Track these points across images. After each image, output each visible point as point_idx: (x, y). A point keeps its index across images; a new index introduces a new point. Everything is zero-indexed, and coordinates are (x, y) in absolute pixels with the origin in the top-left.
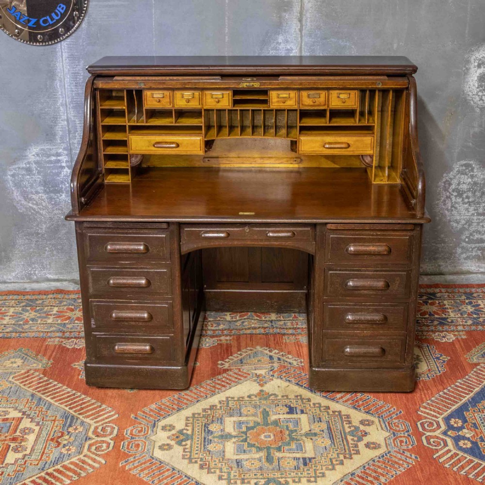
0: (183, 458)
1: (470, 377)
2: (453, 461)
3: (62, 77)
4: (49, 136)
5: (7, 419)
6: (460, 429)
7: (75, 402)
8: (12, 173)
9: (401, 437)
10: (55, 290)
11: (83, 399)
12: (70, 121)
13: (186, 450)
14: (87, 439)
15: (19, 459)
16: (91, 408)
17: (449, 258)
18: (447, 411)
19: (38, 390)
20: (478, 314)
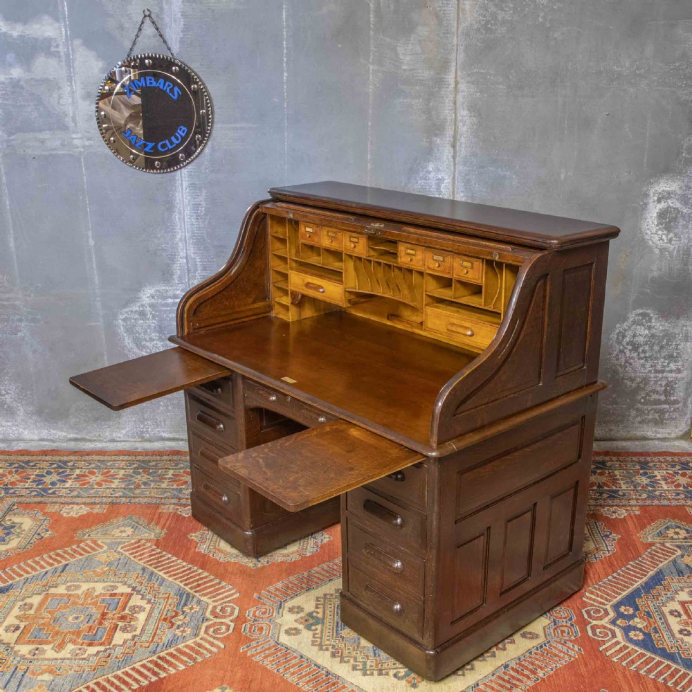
0: (313, 644)
1: (644, 559)
2: (622, 654)
3: (182, 208)
4: (166, 276)
5: (115, 594)
6: (632, 617)
7: (191, 577)
8: (123, 317)
9: (562, 626)
10: (170, 451)
11: (199, 574)
12: (190, 260)
13: (316, 636)
14: (205, 619)
15: (128, 640)
16: (209, 584)
17: (621, 422)
18: (616, 597)
19: (150, 563)
20: (654, 487)
